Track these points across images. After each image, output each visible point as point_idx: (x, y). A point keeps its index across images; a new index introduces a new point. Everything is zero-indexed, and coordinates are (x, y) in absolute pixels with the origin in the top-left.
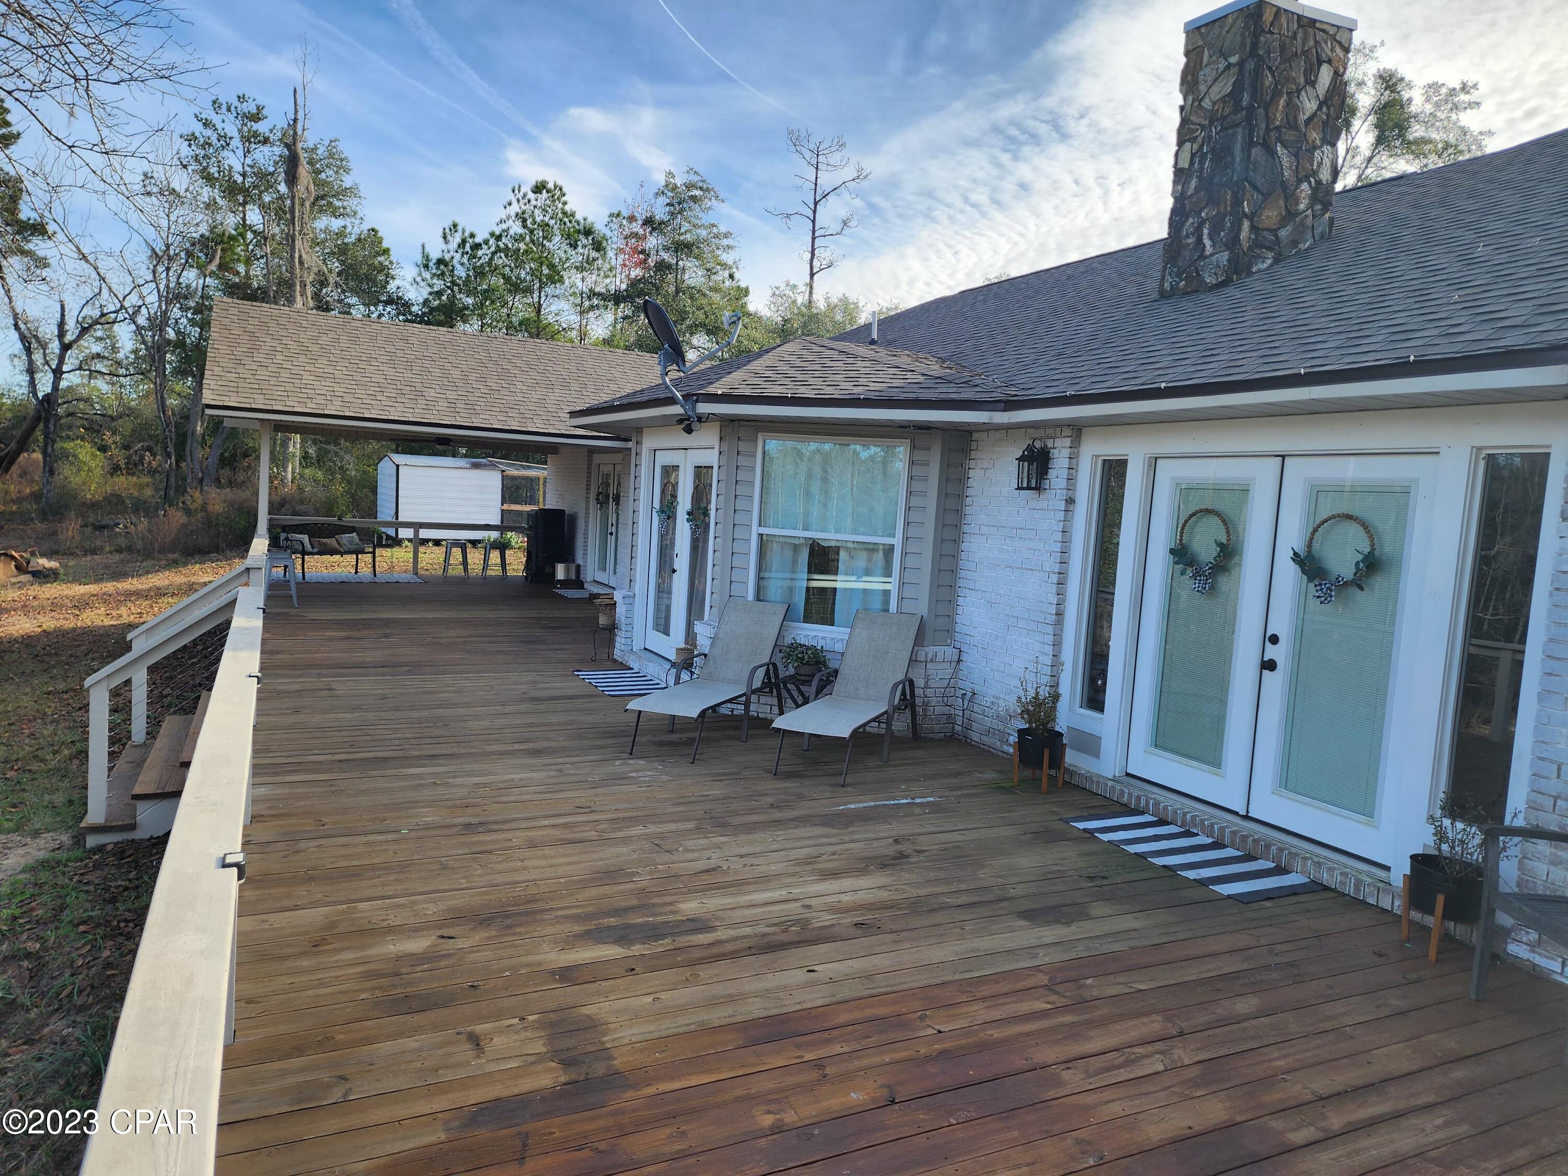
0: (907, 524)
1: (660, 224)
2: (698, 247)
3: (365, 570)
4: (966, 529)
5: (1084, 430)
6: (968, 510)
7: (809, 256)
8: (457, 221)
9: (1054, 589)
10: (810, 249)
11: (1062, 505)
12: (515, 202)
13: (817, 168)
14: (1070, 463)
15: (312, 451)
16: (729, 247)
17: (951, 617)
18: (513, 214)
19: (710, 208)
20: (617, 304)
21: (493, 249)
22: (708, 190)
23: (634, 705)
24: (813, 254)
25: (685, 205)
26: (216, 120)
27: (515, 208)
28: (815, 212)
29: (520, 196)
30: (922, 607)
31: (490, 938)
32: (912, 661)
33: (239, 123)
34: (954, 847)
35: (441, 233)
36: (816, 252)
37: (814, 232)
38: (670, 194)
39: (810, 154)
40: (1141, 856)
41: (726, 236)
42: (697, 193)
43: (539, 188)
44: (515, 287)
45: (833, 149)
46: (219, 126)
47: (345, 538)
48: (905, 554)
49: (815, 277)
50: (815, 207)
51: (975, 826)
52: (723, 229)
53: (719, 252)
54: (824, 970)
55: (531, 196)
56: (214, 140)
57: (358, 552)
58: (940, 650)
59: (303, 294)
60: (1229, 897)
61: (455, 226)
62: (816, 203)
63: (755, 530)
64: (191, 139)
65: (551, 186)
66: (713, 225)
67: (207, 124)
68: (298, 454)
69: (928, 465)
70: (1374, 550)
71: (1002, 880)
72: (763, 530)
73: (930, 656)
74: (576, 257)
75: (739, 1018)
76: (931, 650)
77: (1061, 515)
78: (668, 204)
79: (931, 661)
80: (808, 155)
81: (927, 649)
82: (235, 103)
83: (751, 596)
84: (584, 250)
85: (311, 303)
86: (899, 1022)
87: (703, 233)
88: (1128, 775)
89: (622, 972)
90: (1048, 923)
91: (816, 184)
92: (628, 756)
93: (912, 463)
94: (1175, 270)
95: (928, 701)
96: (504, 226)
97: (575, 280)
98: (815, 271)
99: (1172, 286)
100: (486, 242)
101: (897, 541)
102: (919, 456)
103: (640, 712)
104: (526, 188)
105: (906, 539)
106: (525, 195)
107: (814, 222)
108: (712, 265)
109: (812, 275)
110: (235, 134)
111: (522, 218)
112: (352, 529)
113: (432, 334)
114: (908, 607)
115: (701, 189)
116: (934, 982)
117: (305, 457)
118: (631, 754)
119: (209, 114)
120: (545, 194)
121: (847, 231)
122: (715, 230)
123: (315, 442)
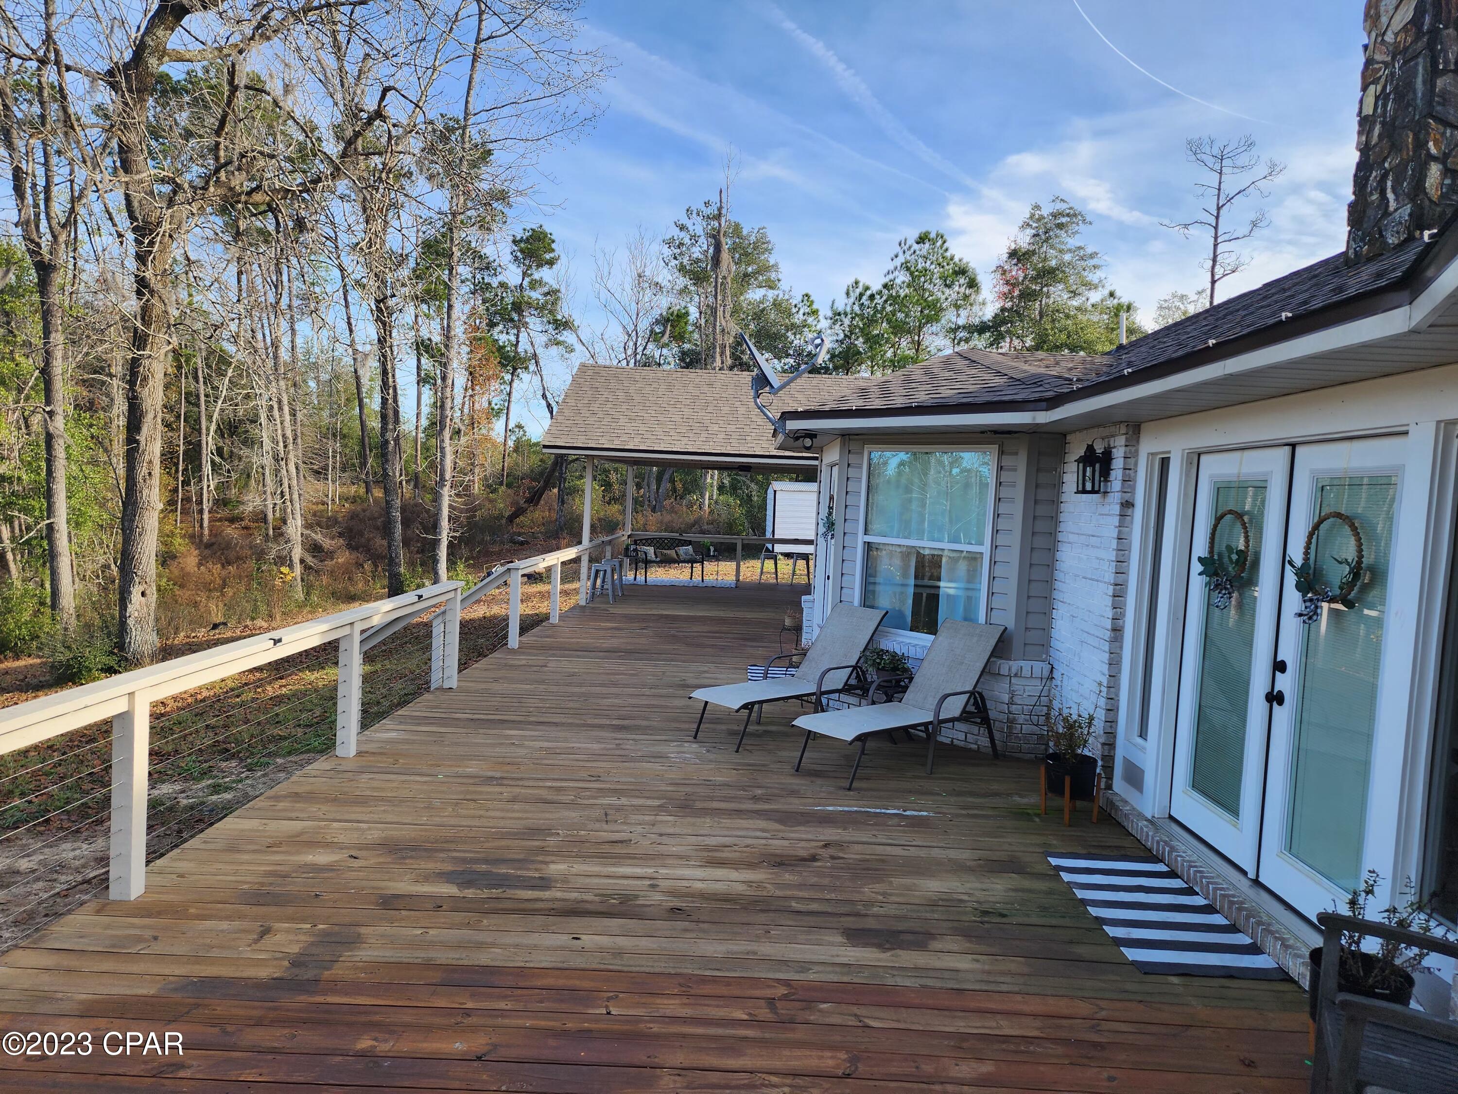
0: (996, 531)
1: (1024, 254)
2: (1064, 272)
3: (697, 578)
4: (1060, 537)
5: (1143, 426)
6: (1062, 517)
7: (1211, 263)
8: (859, 279)
9: (1109, 601)
10: (1212, 256)
11: (1117, 509)
12: (901, 254)
13: (1221, 173)
14: (1125, 463)
15: (726, 482)
16: (1095, 267)
17: (1046, 630)
18: (899, 265)
19: (1077, 232)
20: (980, 334)
21: (884, 298)
22: (1075, 215)
23: (700, 695)
24: (1214, 260)
25: (1051, 233)
26: (689, 224)
27: (901, 259)
28: (1217, 218)
29: (906, 248)
30: (1007, 618)
31: (380, 863)
32: (987, 671)
33: (705, 224)
34: (877, 860)
35: (845, 290)
36: (1219, 258)
37: (1216, 238)
38: (1034, 225)
39: (1213, 160)
40: (1084, 902)
41: (1092, 256)
42: (1064, 220)
43: (921, 240)
44: (899, 329)
45: (1239, 151)
46: (691, 228)
47: (682, 550)
48: (993, 563)
49: (1217, 285)
50: (1218, 213)
51: (929, 844)
52: (1090, 250)
53: (1086, 274)
54: (587, 940)
55: (916, 247)
56: (687, 240)
57: (692, 561)
58: (1026, 665)
59: (722, 353)
60: (1134, 963)
61: (857, 283)
62: (1219, 209)
63: (861, 538)
64: (669, 243)
65: (933, 235)
66: (1080, 248)
67: (682, 228)
68: (715, 483)
69: (1015, 470)
70: (1362, 556)
71: (881, 898)
72: (868, 539)
73: (1014, 671)
74: (952, 294)
75: (466, 962)
76: (1015, 665)
77: (1116, 521)
78: (1034, 236)
79: (1016, 675)
80: (1210, 161)
81: (1011, 663)
82: (703, 208)
83: (856, 601)
84: (960, 287)
85: (729, 362)
86: (585, 997)
87: (1067, 257)
88: (1171, 817)
89: (430, 906)
90: (866, 945)
91: (1219, 190)
92: (691, 739)
93: (1000, 468)
94: (1360, 233)
95: (1014, 719)
96: (891, 277)
97: (950, 317)
98: (1217, 277)
99: (1356, 252)
100: (880, 293)
101: (985, 549)
102: (1007, 461)
103: (706, 703)
104: (911, 241)
105: (994, 547)
106: (910, 247)
107: (1216, 228)
108: (1075, 287)
109: (1213, 282)
110: (702, 233)
111: (905, 266)
112: (689, 543)
113: (736, 378)
114: (996, 617)
115: (1068, 215)
116: (667, 971)
117: (721, 488)
118: (695, 738)
119: (684, 221)
120: (927, 245)
121: (1256, 232)
122: (1082, 253)
123: (729, 475)
